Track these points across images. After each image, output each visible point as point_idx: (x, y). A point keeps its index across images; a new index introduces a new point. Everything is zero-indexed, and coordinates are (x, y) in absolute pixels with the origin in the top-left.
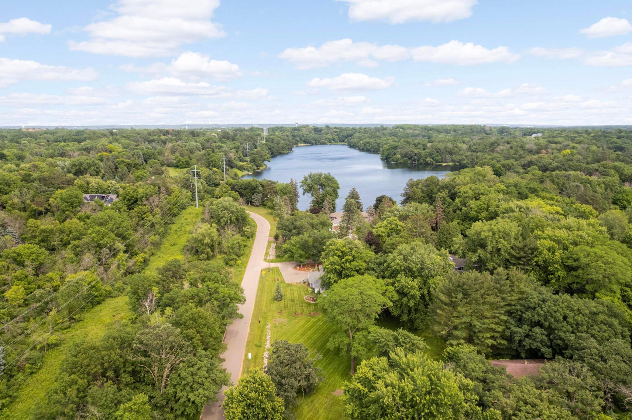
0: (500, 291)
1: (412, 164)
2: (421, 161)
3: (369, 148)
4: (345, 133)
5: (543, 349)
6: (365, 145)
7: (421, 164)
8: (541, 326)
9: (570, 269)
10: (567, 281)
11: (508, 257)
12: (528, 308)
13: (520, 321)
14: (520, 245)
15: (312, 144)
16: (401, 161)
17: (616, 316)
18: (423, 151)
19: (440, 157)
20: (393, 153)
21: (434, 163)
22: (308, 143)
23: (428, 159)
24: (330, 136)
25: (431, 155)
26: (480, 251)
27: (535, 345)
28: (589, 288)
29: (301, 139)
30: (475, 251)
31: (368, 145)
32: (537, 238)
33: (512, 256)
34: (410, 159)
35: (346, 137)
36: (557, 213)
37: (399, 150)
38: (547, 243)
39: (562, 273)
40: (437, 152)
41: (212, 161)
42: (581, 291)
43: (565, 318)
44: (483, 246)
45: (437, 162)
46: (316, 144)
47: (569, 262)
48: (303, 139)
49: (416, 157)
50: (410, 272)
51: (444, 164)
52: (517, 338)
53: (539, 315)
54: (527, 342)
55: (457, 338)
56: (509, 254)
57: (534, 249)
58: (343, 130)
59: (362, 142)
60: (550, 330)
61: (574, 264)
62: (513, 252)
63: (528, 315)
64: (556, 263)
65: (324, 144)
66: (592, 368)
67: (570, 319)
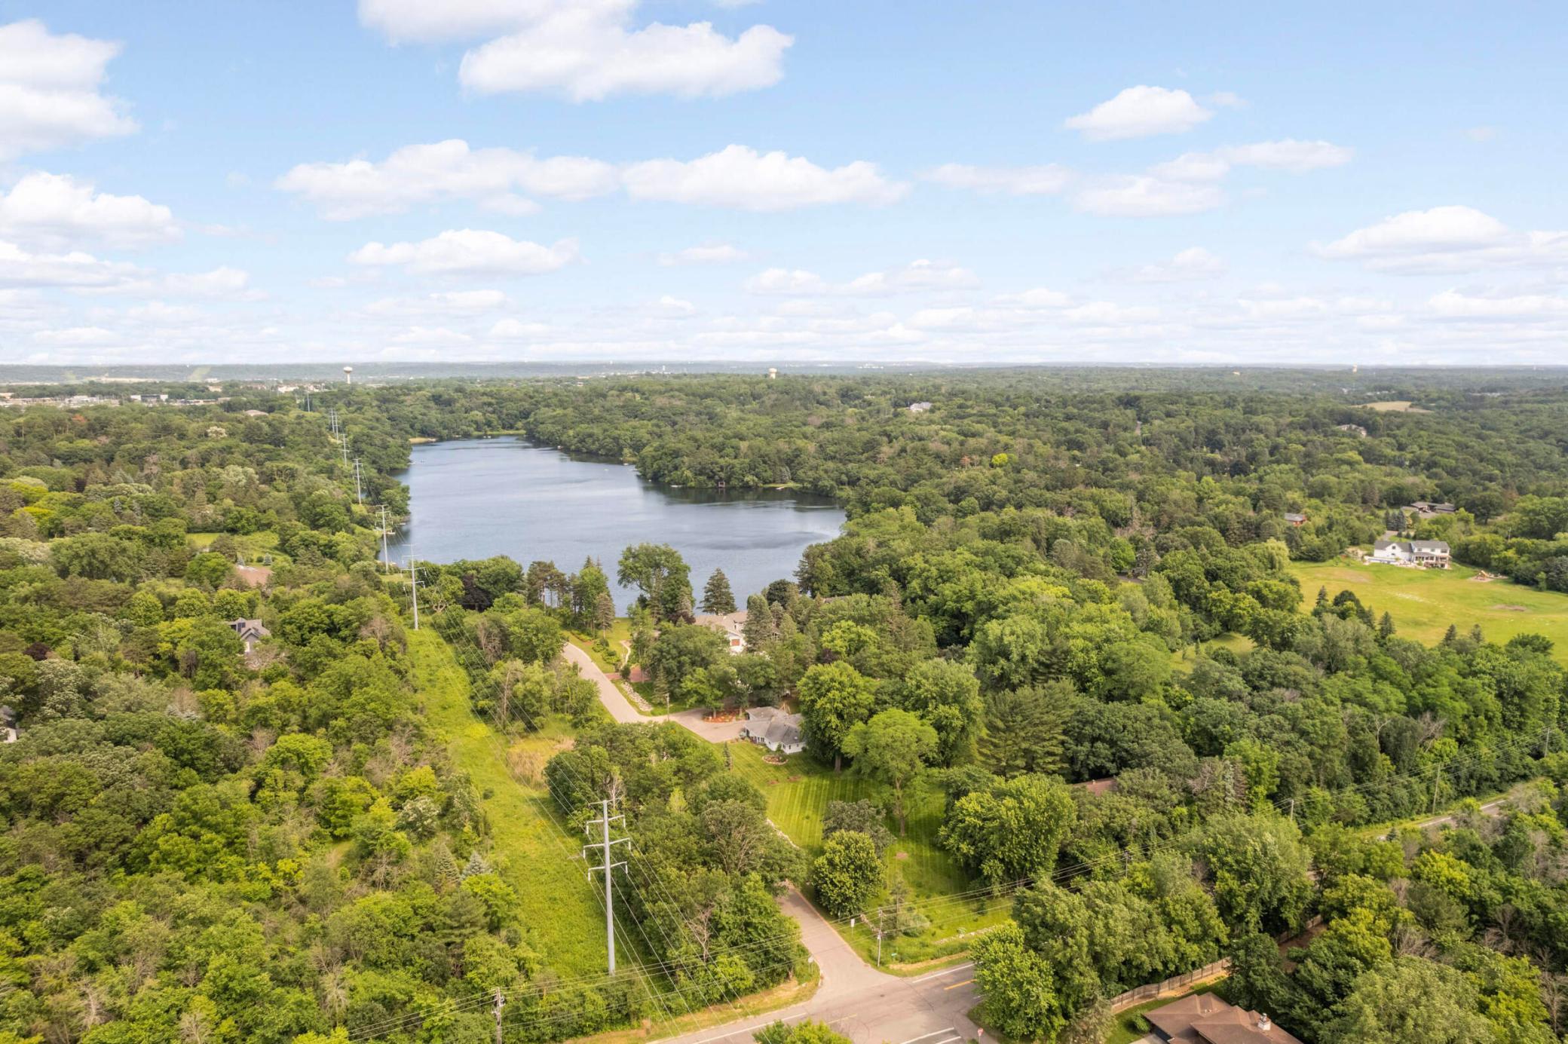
0: (1055, 708)
1: (716, 488)
2: (734, 482)
3: (593, 447)
4: (512, 408)
5: (1108, 765)
6: (582, 441)
7: (734, 488)
8: (1103, 740)
9: (1109, 673)
10: (1108, 687)
11: (1036, 665)
12: (1085, 723)
13: (1079, 741)
14: (1049, 648)
15: (441, 439)
16: (693, 484)
17: (1167, 719)
18: (735, 462)
19: (770, 473)
20: (670, 466)
21: (761, 485)
22: (429, 435)
23: (749, 478)
24: (477, 415)
25: (752, 468)
26: (1002, 661)
27: (1099, 763)
28: (1132, 692)
29: (412, 427)
30: (994, 663)
31: (589, 440)
32: (1067, 637)
33: (1041, 664)
34: (710, 478)
35: (517, 418)
36: (1064, 596)
37: (686, 459)
38: (1080, 643)
39: (1101, 679)
40: (765, 462)
41: (322, 515)
42: (1124, 697)
43: (1125, 727)
44: (1006, 654)
45: (765, 483)
46: (450, 439)
47: (1109, 665)
48: (418, 426)
49: (722, 475)
50: (944, 699)
51: (780, 487)
52: (1081, 758)
53: (1099, 728)
54: (1092, 762)
55: (1018, 768)
56: (1037, 661)
57: (1067, 652)
58: (505, 400)
59: (571, 433)
60: (1112, 743)
61: (1115, 666)
62: (1042, 659)
63: (1088, 730)
64: (1094, 666)
65: (467, 436)
66: (1163, 770)
67: (1130, 728)
